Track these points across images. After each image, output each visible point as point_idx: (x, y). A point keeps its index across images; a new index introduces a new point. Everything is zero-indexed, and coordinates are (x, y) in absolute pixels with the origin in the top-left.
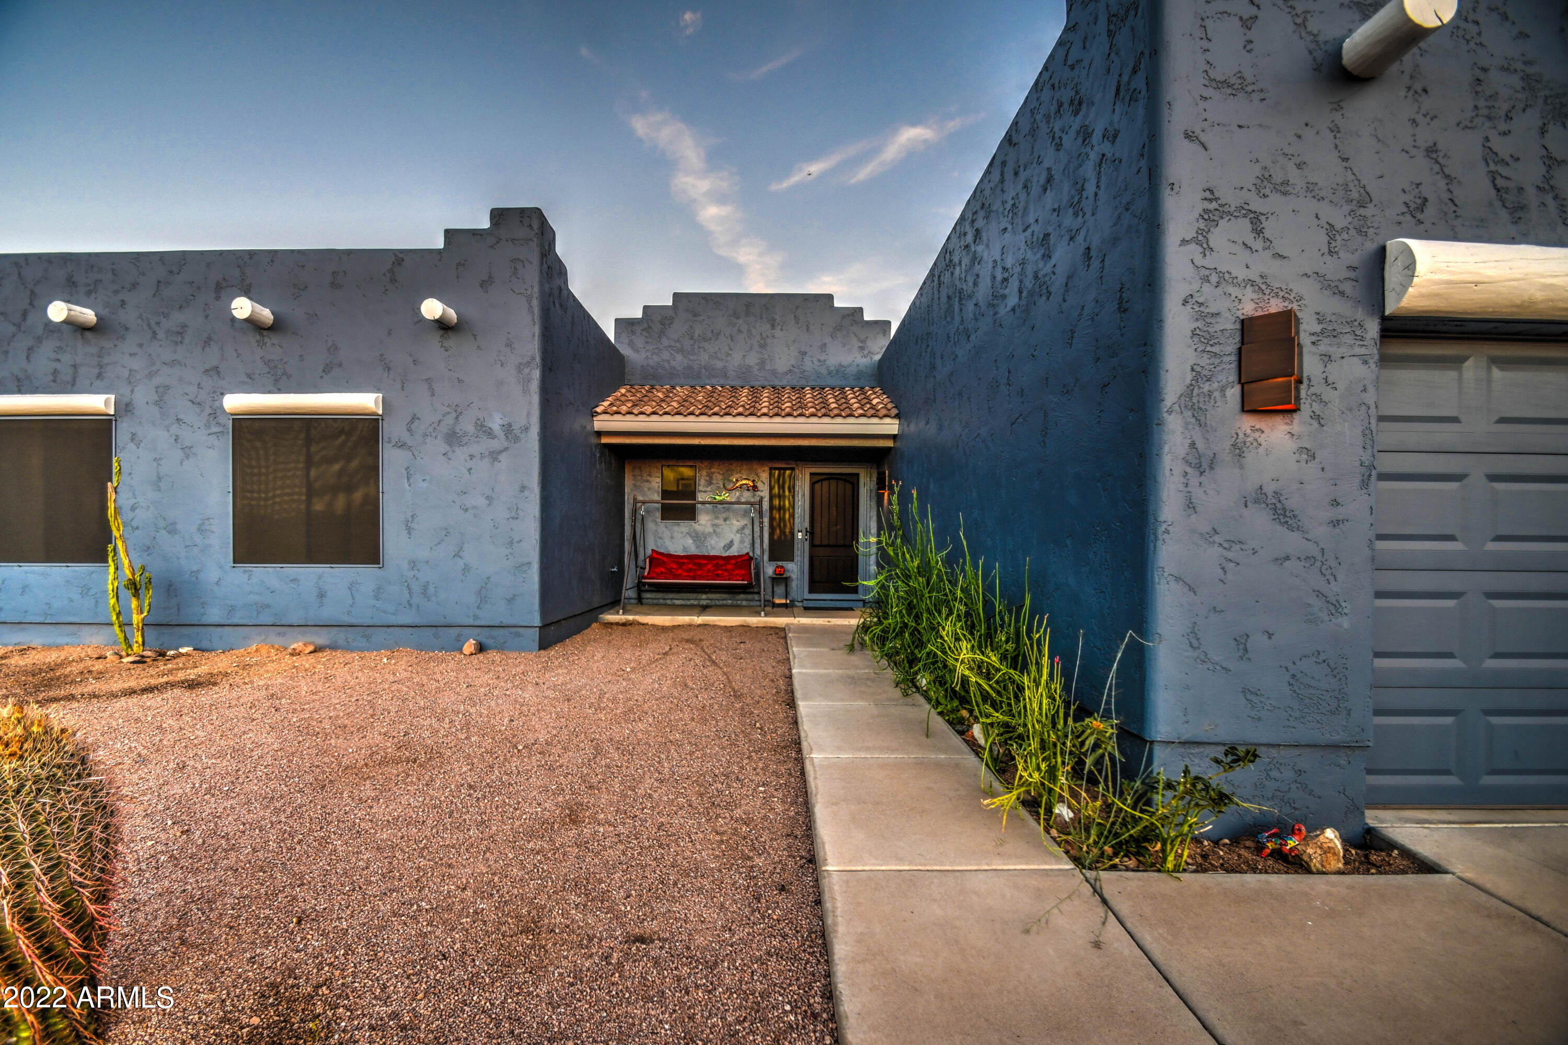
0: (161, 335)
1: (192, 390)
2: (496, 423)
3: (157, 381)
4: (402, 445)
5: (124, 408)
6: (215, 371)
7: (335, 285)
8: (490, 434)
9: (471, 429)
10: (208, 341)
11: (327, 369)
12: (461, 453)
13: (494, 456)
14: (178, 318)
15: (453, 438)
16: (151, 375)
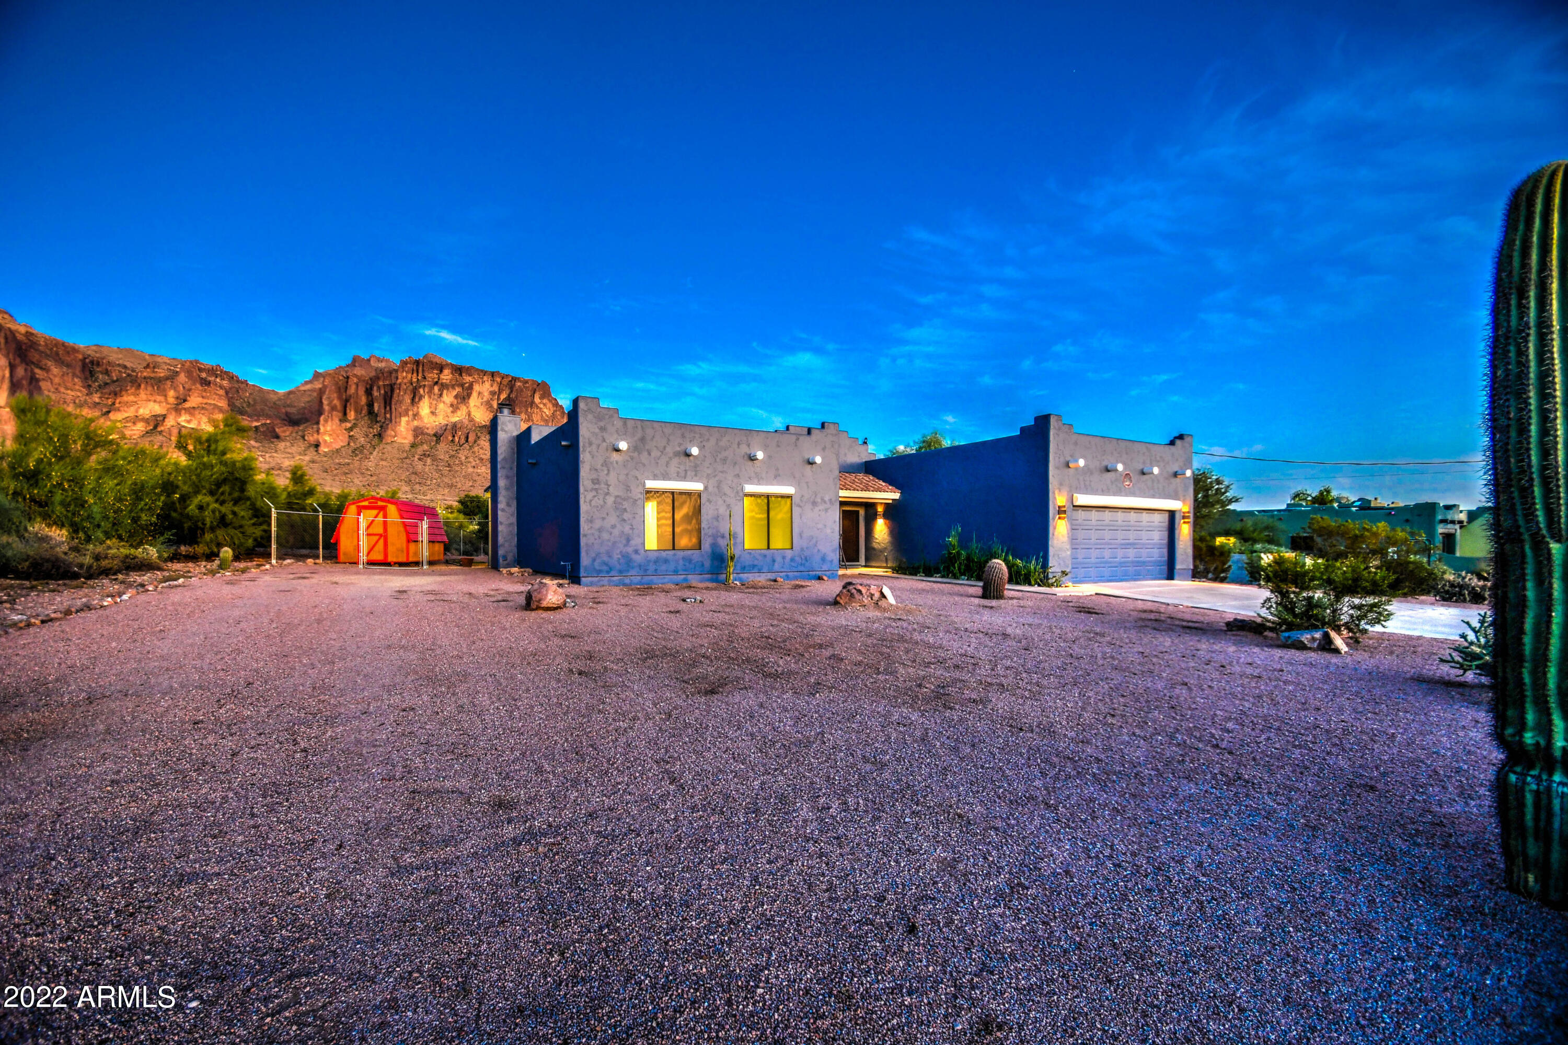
0: (718, 460)
1: (730, 482)
2: (827, 499)
3: (717, 478)
4: (799, 506)
5: (706, 488)
6: (738, 476)
7: (778, 446)
8: (825, 502)
9: (819, 500)
10: (735, 464)
11: (776, 477)
12: (817, 509)
13: (826, 510)
14: (724, 454)
15: (814, 503)
16: (715, 476)
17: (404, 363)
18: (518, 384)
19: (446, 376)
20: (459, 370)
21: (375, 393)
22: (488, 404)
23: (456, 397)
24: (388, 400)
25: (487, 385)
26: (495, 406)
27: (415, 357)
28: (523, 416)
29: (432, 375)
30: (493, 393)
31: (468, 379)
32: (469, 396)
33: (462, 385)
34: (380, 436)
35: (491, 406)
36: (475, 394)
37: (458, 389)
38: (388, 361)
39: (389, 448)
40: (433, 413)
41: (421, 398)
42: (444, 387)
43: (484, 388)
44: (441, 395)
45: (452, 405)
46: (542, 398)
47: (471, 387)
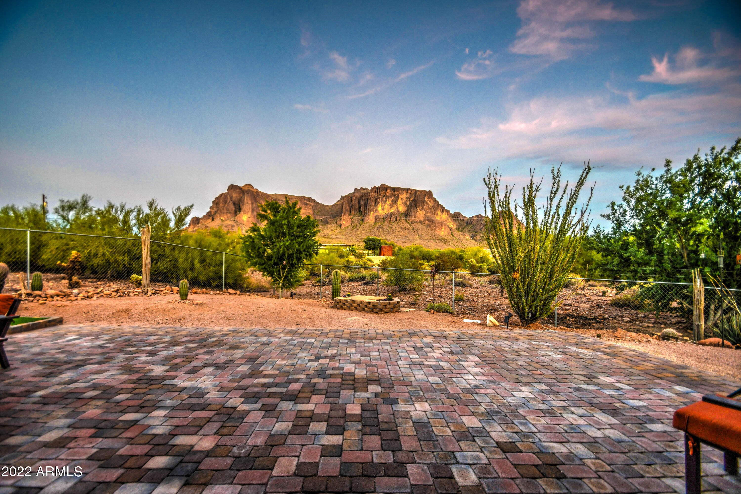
17: (372, 189)
18: (418, 193)
19: (388, 193)
20: (394, 189)
21: (361, 203)
22: (405, 203)
23: (392, 201)
24: (366, 205)
25: (405, 195)
26: (408, 204)
27: (377, 186)
28: (420, 207)
29: (383, 193)
30: (407, 198)
31: (397, 193)
32: (397, 200)
33: (395, 196)
34: (363, 220)
35: (406, 204)
36: (400, 199)
37: (393, 198)
38: (367, 189)
39: (366, 225)
40: (383, 209)
41: (378, 203)
42: (387, 197)
43: (404, 196)
44: (386, 201)
45: (390, 205)
46: (428, 198)
47: (398, 197)
